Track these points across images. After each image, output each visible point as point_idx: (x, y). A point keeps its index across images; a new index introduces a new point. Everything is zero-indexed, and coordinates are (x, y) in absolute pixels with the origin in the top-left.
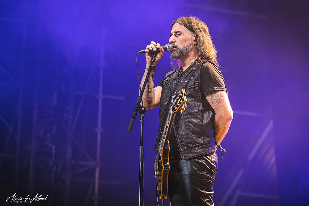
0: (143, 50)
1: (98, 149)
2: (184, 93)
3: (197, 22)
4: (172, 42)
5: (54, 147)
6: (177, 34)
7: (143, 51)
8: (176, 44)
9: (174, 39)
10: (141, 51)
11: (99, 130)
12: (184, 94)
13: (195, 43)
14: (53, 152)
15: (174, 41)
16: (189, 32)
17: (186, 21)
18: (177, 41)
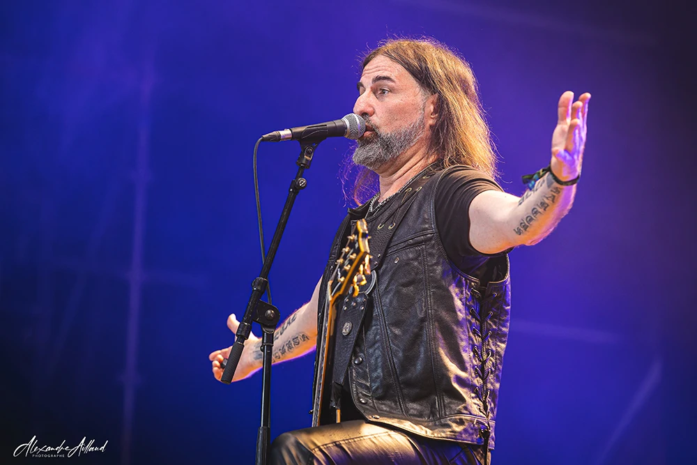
0: (275, 133)
2: (361, 231)
3: (444, 58)
4: (364, 114)
6: (380, 87)
7: (274, 136)
8: (375, 120)
9: (370, 106)
10: (267, 135)
11: (130, 380)
12: (360, 235)
13: (432, 122)
15: (369, 110)
16: (418, 89)
17: (410, 53)
18: (377, 111)
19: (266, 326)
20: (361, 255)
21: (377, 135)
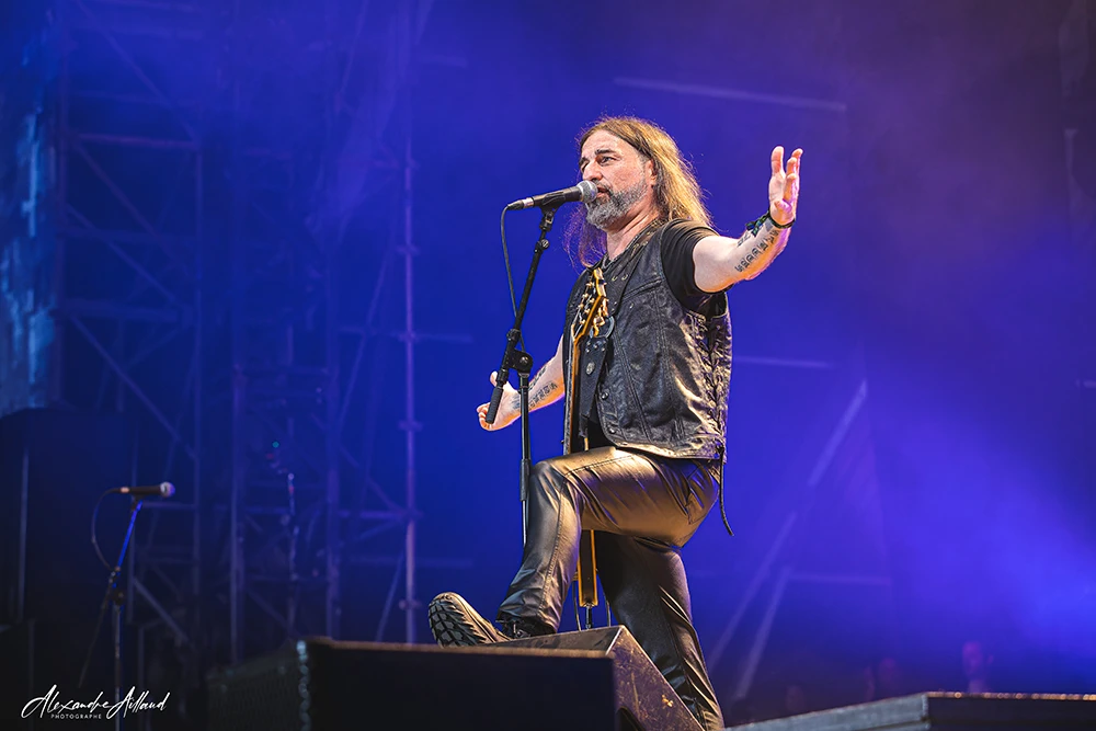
0: (519, 202)
1: (410, 473)
4: (594, 179)
5: (291, 477)
6: (603, 157)
7: (518, 204)
8: (605, 183)
9: (598, 172)
10: (512, 204)
11: (410, 426)
12: (597, 282)
13: (652, 182)
14: (291, 488)
16: (636, 156)
18: (605, 175)
19: (522, 372)
20: (598, 299)
21: (610, 195)
